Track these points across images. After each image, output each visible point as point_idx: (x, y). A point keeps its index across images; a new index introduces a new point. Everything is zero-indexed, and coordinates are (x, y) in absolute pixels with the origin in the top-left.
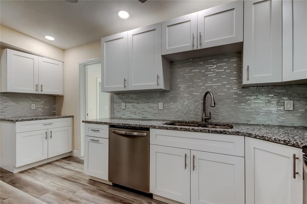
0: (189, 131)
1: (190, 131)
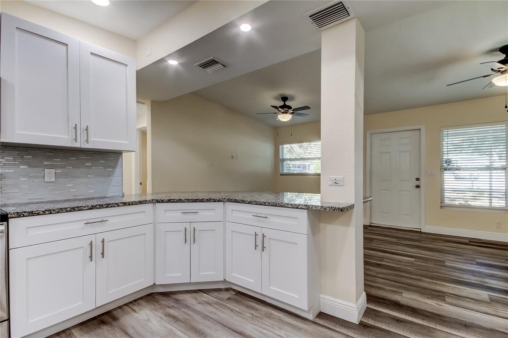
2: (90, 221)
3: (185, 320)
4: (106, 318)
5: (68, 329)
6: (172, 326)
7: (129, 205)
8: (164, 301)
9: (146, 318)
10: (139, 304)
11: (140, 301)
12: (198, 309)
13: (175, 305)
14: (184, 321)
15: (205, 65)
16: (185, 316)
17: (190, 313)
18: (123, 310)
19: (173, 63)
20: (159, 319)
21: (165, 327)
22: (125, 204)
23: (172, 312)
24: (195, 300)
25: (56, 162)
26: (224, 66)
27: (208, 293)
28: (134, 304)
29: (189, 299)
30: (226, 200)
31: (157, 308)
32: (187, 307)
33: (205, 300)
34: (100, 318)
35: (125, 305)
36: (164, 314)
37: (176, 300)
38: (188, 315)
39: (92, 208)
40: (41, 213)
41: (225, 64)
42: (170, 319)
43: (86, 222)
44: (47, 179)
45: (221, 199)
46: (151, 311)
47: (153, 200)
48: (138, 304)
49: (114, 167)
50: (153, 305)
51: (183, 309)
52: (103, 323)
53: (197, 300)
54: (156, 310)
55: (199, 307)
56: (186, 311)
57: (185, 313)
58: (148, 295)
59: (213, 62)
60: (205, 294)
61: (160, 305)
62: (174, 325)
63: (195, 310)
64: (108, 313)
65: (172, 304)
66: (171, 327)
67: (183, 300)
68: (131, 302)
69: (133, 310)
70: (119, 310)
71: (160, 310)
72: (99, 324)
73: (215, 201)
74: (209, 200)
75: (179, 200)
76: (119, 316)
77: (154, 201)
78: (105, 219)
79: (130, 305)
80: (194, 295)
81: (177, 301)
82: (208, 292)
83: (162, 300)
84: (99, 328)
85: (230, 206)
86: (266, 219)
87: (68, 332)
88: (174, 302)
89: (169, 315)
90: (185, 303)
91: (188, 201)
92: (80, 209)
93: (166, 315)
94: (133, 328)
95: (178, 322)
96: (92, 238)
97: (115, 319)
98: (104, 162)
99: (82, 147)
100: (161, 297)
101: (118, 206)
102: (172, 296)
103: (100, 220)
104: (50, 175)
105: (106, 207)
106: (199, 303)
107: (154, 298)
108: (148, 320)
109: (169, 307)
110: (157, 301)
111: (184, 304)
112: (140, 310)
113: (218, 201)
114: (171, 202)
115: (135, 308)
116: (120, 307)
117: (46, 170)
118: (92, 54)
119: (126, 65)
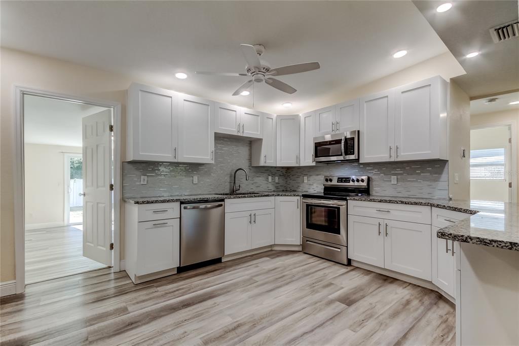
7: (406, 203)
18: (403, 284)
25: (397, 171)
39: (381, 201)
43: (378, 209)
44: (392, 183)
49: (440, 173)
52: (386, 280)
69: (406, 287)
78: (389, 210)
79: (411, 285)
81: (434, 304)
92: (374, 201)
96: (380, 221)
97: (392, 282)
99: (396, 160)
101: (397, 203)
103: (387, 210)
104: (394, 179)
105: (389, 203)
115: (409, 287)
117: (392, 177)
118: (402, 92)
119: (430, 85)
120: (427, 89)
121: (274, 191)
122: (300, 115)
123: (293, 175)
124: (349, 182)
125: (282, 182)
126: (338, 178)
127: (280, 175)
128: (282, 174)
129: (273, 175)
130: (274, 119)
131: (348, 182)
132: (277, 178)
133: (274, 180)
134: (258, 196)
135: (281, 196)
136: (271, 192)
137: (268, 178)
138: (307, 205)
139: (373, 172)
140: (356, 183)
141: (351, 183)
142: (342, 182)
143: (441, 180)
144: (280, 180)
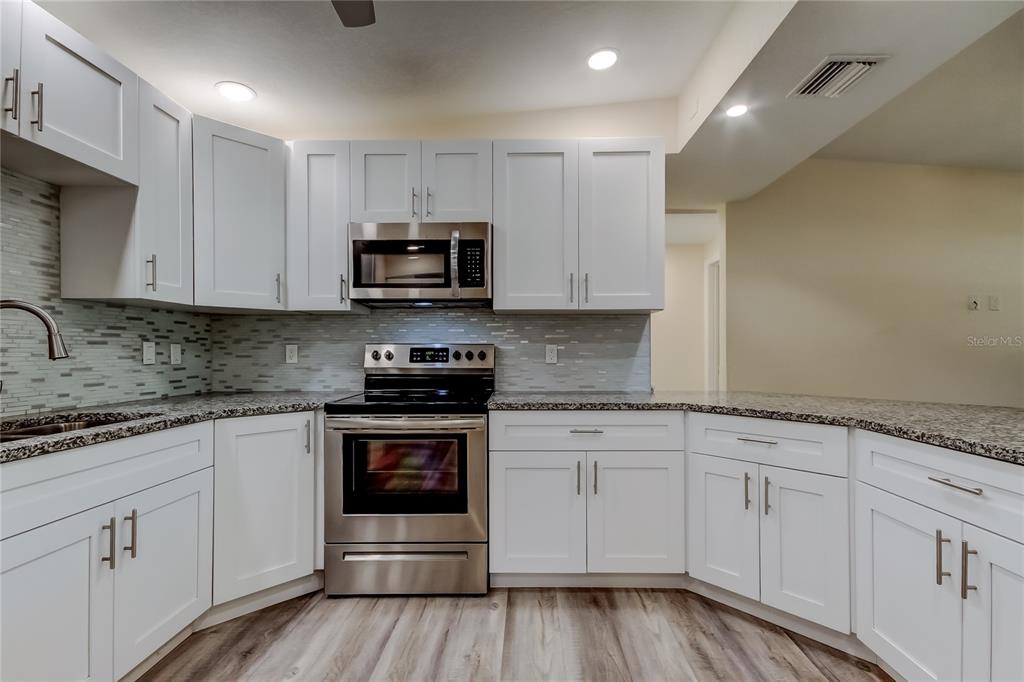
0: (119, 438)
1: (123, 437)
2: (579, 429)
3: (724, 677)
4: (602, 597)
5: (554, 589)
6: (694, 671)
7: (638, 409)
8: (701, 617)
9: (657, 631)
10: (656, 600)
11: (661, 595)
12: (762, 669)
13: (718, 634)
14: (721, 676)
15: (814, 86)
16: (728, 668)
17: (743, 668)
18: (629, 597)
19: (738, 111)
20: (677, 645)
21: (680, 666)
22: (630, 407)
23: (707, 645)
24: (766, 648)
25: (558, 333)
26: (870, 64)
27: (804, 647)
28: (649, 596)
29: (752, 637)
30: (853, 423)
31: (682, 623)
32: (741, 651)
33: (789, 659)
34: (594, 594)
35: (637, 590)
36: (689, 639)
37: (725, 626)
38: (736, 669)
39: (581, 408)
40: (520, 407)
41: (872, 58)
42: (697, 657)
43: (573, 429)
44: (548, 361)
45: (839, 418)
46: (668, 622)
47: (683, 404)
48: (656, 598)
49: (637, 340)
50: (677, 614)
51: (729, 652)
52: (595, 603)
53: (769, 648)
54: (679, 625)
55: (767, 667)
56: (736, 659)
57: (730, 660)
58: (678, 591)
59: (834, 68)
60: (795, 646)
61: (691, 619)
62: (700, 672)
63: (755, 667)
64: (608, 591)
65: (713, 629)
66: (690, 673)
67: (738, 633)
68: (645, 590)
69: (644, 606)
70: (624, 594)
71: (685, 629)
72: (590, 603)
73: (821, 421)
74: (804, 418)
75: (734, 409)
76: (619, 604)
77: (684, 407)
78: (599, 429)
79: (643, 595)
80: (768, 634)
81: (726, 629)
82: (808, 645)
83: (699, 613)
84: (588, 607)
85: (867, 440)
86: (977, 500)
87: (552, 594)
88: (719, 629)
89: (698, 649)
90: (741, 641)
91: (753, 413)
92: (563, 407)
93: (691, 645)
94: (630, 636)
95: (708, 672)
96: (581, 457)
97: (613, 605)
98: (620, 330)
99: (581, 308)
100: (697, 606)
101: (620, 409)
102: (720, 614)
103: (593, 429)
104: (551, 352)
105: (601, 409)
106: (773, 658)
107: (686, 601)
108: (658, 636)
109: (704, 633)
110: (688, 610)
111: (738, 644)
112: (653, 609)
113: (831, 423)
114: (716, 412)
115: (647, 603)
116: (627, 590)
117: (548, 347)
118: (595, 154)
119: (648, 152)
120: (644, 158)
121: (165, 398)
122: (290, 143)
123: (237, 341)
124: (447, 361)
125: (194, 363)
126: (413, 350)
127: (187, 340)
128: (193, 337)
129: (162, 338)
130: (185, 124)
131: (443, 361)
132: (175, 351)
133: (164, 358)
134: (149, 429)
135: (244, 414)
136: (153, 402)
137: (140, 350)
138: (345, 435)
139: (502, 336)
140: (464, 364)
141: (452, 364)
142: (423, 360)
143: (638, 353)
144: (190, 356)
